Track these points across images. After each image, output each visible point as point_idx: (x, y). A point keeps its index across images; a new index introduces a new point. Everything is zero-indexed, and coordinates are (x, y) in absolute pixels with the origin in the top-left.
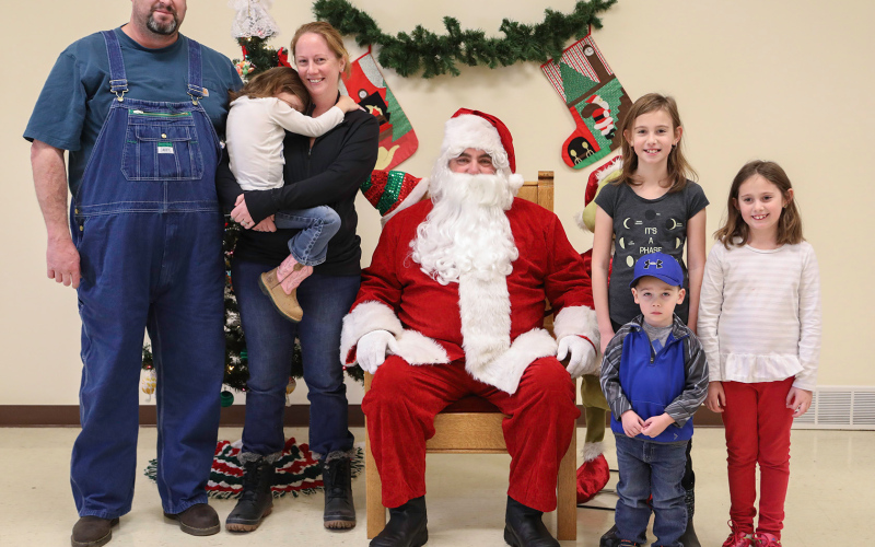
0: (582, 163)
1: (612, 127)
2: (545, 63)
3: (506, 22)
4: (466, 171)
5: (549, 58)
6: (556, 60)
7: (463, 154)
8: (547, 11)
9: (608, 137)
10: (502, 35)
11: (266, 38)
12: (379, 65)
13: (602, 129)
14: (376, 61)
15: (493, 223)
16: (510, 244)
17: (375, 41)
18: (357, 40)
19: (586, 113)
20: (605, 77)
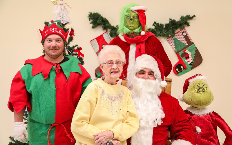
0: (181, 73)
1: (192, 61)
2: (168, 38)
3: (155, 23)
4: (143, 78)
5: (170, 36)
6: (172, 37)
7: (141, 70)
8: (170, 19)
9: (190, 64)
10: (153, 27)
11: (66, 24)
12: (110, 36)
13: (188, 62)
14: (109, 35)
15: (154, 101)
16: (162, 111)
17: (108, 28)
18: (102, 27)
19: (182, 56)
20: (190, 43)
